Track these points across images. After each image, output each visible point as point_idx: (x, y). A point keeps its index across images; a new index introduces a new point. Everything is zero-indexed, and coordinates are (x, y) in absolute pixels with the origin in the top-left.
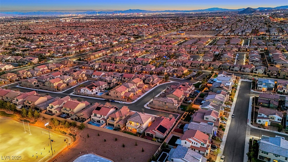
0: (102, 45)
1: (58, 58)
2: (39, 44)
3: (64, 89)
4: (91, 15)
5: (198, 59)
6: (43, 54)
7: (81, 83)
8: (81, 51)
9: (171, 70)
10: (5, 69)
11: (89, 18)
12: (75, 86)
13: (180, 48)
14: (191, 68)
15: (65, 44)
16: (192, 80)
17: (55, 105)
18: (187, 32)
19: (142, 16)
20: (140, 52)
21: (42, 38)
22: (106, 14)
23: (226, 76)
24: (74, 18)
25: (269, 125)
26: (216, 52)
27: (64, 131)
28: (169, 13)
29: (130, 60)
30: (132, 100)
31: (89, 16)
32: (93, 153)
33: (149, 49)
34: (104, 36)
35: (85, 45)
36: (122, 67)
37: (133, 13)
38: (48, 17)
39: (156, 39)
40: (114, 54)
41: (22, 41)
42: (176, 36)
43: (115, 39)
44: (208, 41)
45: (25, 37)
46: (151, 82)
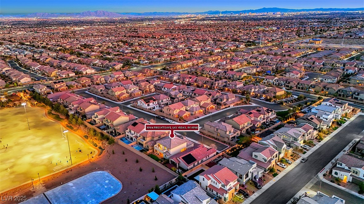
0: (200, 53)
1: (144, 65)
2: (136, 48)
3: (125, 100)
4: (213, 16)
5: (315, 79)
6: (131, 60)
7: (146, 95)
8: (172, 58)
9: (261, 90)
10: (86, 73)
11: (208, 20)
12: (138, 98)
13: (299, 62)
14: (296, 89)
15: (160, 50)
16: (284, 105)
17: (100, 114)
18: (329, 39)
19: (280, 16)
20: (239, 64)
21: (142, 42)
22: (232, 14)
23: (334, 106)
24: (191, 20)
25: (349, 182)
26: (350, 70)
27: (97, 144)
28: (321, 12)
29: (219, 73)
30: (185, 121)
31: (209, 16)
32: (109, 171)
33: (253, 61)
34: (209, 42)
35: (180, 51)
36: (202, 81)
37: (268, 13)
38: (163, 18)
39: (274, 48)
40: (205, 65)
41: (121, 45)
42: (307, 45)
43: (220, 46)
44: (349, 53)
45: (126, 40)
46: (223, 102)
